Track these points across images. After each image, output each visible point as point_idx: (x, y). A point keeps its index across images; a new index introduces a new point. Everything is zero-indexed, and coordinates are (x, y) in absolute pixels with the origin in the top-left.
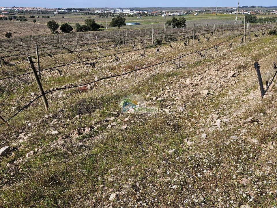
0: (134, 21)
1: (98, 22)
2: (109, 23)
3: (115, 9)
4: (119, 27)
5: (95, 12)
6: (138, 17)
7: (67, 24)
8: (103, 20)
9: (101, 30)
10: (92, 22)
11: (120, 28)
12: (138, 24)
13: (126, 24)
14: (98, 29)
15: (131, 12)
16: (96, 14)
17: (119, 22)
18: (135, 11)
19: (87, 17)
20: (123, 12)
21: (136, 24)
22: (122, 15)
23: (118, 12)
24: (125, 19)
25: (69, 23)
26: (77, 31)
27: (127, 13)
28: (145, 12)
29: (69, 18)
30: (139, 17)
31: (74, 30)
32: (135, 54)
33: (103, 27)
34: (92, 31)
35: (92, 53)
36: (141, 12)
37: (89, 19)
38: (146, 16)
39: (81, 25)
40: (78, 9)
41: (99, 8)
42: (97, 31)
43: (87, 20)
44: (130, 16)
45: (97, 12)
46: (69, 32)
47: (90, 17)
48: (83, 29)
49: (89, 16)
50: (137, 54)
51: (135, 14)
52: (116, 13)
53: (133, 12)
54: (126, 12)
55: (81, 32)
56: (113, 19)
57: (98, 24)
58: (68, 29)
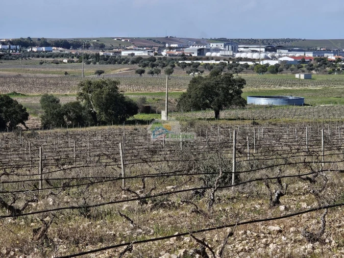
0: (282, 88)
1: (131, 92)
2: (178, 97)
3: (203, 45)
4: (217, 114)
5: (124, 53)
6: (297, 76)
7: (7, 97)
8: (153, 86)
9: (142, 122)
10: (106, 90)
11: (222, 114)
12: (300, 102)
13: (246, 102)
14: (131, 119)
15: (269, 55)
16: (125, 61)
17: (220, 92)
18: (285, 52)
19: (89, 72)
20: (237, 55)
21: (290, 102)
22: (231, 67)
23: (218, 54)
24: (242, 82)
25: (15, 94)
26: (45, 126)
27: (253, 60)
28: (326, 55)
29: (19, 76)
30: (302, 76)
31: (34, 121)
32: (280, 231)
33: (148, 110)
34: (104, 124)
35: (97, 217)
36: (310, 55)
37: (97, 79)
38: (330, 73)
39: (63, 101)
40: (58, 44)
41: (138, 39)
42: (123, 127)
43: (90, 83)
44: (264, 69)
45: (130, 52)
46: (12, 128)
47: (100, 73)
48: (69, 119)
49: (99, 66)
50: (292, 229)
51: (287, 65)
52: (208, 59)
53: (277, 55)
54: (249, 55)
55: (58, 130)
56: (194, 81)
57: (132, 97)
58: (9, 117)
